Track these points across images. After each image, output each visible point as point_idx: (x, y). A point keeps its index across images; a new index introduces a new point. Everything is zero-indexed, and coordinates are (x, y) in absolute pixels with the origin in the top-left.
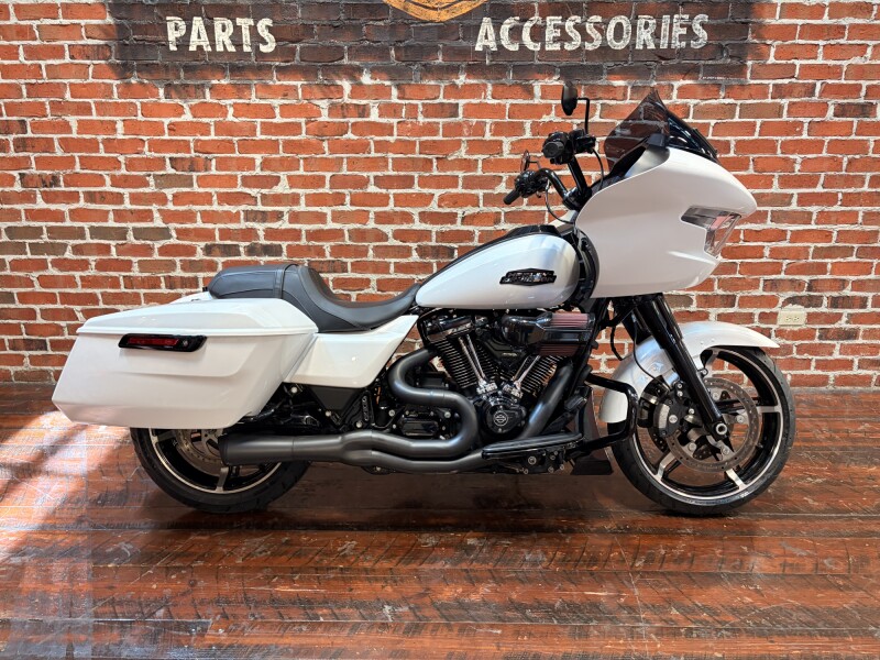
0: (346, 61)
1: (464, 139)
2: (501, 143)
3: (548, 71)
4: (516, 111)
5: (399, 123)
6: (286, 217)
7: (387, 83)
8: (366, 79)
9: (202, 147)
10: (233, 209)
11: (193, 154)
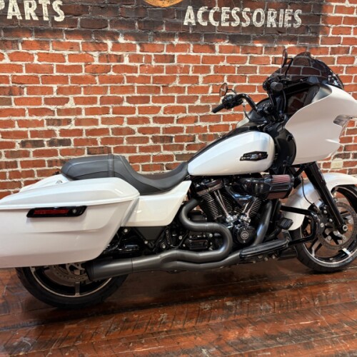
0: (109, 29)
1: (178, 75)
2: (197, 77)
3: (223, 37)
4: (206, 59)
5: (141, 66)
6: (73, 122)
7: (134, 42)
8: (121, 40)
9: (17, 80)
10: (39, 118)
11: (11, 84)
